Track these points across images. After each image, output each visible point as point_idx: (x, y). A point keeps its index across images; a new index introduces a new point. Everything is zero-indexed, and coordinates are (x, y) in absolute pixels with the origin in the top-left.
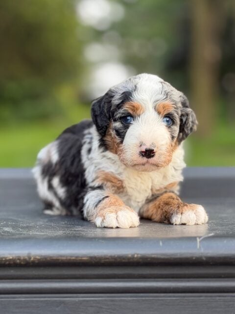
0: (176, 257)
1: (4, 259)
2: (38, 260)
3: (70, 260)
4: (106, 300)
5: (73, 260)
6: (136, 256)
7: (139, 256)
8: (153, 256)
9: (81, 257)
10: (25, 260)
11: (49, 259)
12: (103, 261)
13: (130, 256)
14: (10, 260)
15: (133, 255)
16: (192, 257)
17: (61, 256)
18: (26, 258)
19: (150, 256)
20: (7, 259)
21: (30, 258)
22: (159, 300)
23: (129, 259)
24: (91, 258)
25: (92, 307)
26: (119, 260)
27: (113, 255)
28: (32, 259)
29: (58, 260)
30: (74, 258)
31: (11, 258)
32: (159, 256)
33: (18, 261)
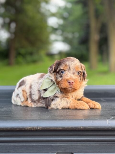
0: (98, 128)
1: (27, 128)
2: (41, 129)
3: (54, 129)
4: (69, 145)
5: (55, 129)
6: (82, 127)
7: (83, 127)
8: (89, 127)
9: (59, 128)
10: (35, 129)
11: (45, 128)
12: (68, 129)
13: (79, 127)
14: (29, 129)
15: (80, 127)
16: (105, 128)
17: (51, 127)
18: (36, 128)
19: (87, 127)
20: (29, 128)
21: (38, 128)
22: (91, 145)
23: (79, 128)
24: (63, 128)
25: (63, 148)
26: (74, 129)
27: (72, 127)
28: (39, 128)
29: (50, 129)
30: (56, 128)
31: (30, 128)
32: (91, 127)
33: (33, 129)
